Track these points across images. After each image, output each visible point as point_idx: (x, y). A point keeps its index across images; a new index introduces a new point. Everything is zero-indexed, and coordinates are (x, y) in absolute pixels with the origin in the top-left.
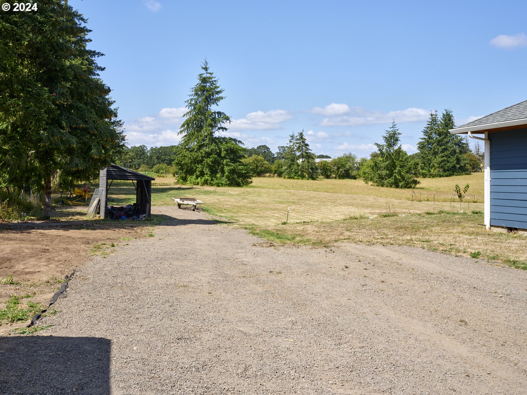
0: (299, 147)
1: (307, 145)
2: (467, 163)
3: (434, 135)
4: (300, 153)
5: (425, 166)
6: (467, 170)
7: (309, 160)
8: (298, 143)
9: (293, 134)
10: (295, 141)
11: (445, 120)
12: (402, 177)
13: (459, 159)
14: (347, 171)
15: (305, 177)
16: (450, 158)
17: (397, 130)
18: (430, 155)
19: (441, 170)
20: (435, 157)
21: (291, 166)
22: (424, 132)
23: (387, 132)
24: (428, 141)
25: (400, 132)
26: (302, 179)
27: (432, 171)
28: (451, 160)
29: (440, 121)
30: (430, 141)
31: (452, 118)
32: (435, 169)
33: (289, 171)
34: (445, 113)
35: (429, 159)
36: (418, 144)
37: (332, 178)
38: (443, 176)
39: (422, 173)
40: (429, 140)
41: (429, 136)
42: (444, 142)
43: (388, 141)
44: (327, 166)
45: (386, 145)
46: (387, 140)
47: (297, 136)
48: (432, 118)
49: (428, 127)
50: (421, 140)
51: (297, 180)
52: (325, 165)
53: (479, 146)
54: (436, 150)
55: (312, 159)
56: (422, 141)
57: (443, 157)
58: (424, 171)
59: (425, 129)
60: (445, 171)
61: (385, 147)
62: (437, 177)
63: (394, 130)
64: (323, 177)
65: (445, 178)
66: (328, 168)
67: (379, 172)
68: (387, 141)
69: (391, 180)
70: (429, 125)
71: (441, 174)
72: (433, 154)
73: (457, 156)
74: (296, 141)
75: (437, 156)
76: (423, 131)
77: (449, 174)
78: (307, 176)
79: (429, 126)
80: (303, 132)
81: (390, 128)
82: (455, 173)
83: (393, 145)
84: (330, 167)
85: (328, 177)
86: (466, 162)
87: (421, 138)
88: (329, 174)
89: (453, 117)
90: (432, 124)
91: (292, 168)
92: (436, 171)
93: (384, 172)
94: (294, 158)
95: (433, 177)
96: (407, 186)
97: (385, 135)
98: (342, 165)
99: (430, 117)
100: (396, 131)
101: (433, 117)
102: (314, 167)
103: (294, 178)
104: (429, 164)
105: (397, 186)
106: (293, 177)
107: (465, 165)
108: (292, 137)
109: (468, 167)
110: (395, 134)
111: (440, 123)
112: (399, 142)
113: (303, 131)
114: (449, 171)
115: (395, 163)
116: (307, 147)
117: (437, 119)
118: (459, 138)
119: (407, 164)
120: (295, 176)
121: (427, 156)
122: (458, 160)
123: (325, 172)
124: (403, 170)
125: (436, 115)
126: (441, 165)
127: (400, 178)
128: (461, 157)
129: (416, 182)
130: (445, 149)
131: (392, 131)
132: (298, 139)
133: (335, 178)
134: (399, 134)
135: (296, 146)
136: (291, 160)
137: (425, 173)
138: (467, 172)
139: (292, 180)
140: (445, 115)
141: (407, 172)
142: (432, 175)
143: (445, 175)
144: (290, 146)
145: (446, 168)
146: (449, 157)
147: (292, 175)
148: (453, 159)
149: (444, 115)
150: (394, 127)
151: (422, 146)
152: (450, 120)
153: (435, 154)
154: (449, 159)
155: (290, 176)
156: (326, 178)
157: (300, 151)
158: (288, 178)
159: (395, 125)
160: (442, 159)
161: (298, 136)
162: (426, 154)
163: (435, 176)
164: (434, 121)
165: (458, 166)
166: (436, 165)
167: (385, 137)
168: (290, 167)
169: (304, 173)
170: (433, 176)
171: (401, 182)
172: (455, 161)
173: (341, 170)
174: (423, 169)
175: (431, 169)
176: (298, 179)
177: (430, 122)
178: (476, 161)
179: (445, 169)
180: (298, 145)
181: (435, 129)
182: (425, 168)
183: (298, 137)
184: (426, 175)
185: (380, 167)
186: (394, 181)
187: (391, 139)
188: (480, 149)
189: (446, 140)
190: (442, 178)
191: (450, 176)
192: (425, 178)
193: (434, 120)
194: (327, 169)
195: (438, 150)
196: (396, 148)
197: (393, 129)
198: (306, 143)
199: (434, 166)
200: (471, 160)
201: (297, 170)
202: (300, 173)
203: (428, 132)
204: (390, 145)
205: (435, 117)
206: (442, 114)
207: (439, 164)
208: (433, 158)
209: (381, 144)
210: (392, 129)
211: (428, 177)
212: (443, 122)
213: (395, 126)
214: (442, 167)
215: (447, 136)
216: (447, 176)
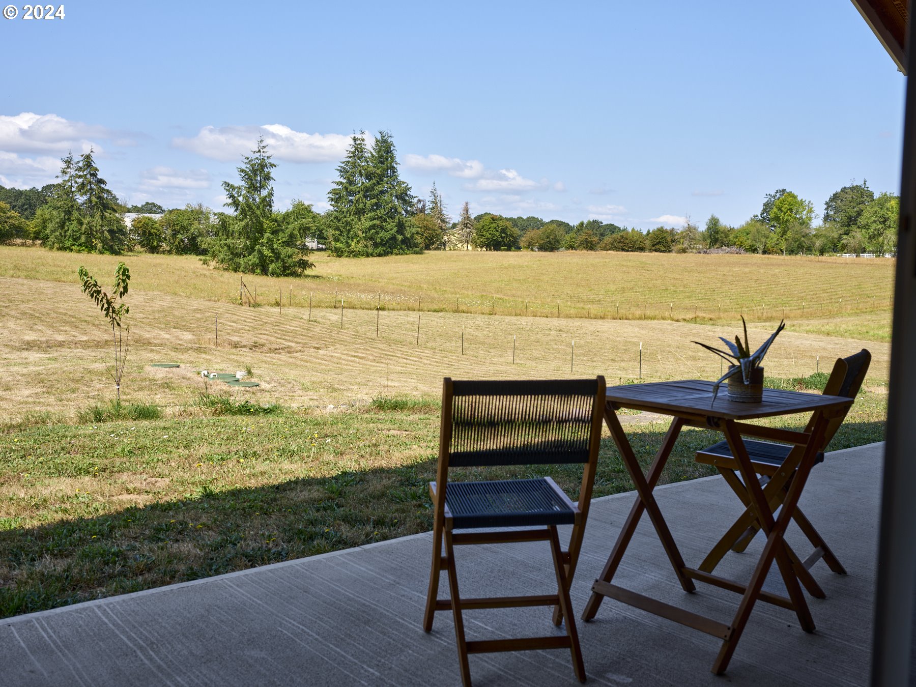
0: (83, 184)
1: (102, 181)
2: (418, 233)
3: (357, 178)
4: (85, 198)
5: (340, 235)
6: (416, 245)
7: (105, 214)
8: (80, 177)
9: (69, 156)
10: (73, 173)
11: (379, 152)
12: (276, 254)
13: (403, 224)
14: (193, 239)
15: (96, 249)
16: (387, 222)
17: (268, 158)
18: (350, 214)
19: (370, 243)
20: (360, 220)
21: (64, 223)
22: (341, 171)
23: (247, 161)
24: (347, 189)
25: (272, 163)
26: (89, 252)
27: (353, 244)
28: (389, 227)
29: (371, 153)
30: (350, 188)
31: (392, 148)
32: (359, 241)
33: (61, 234)
34: (379, 138)
35: (347, 223)
36: (329, 193)
37: (163, 252)
38: (372, 255)
39: (335, 247)
40: (348, 186)
41: (349, 179)
42: (376, 192)
43: (250, 178)
44: (152, 228)
45: (245, 187)
46: (247, 177)
47: (79, 162)
48: (355, 145)
49: (349, 162)
50: (335, 186)
51: (78, 254)
52: (147, 225)
53: (442, 203)
54: (361, 205)
55: (111, 212)
56: (338, 187)
57: (375, 219)
58: (339, 245)
59: (343, 165)
60: (376, 245)
61: (245, 192)
62: (362, 255)
63: (262, 157)
64: (143, 249)
65: (375, 258)
66: (152, 231)
67: (229, 241)
68: (247, 179)
69: (253, 259)
70: (350, 157)
71: (370, 251)
72: (355, 213)
73: (399, 219)
74: (77, 172)
75: (362, 218)
76: (339, 168)
77: (384, 251)
78: (99, 246)
79: (350, 160)
80: (91, 154)
81: (254, 152)
82: (395, 251)
83: (261, 187)
84: (158, 231)
85: (154, 250)
86: (414, 230)
87: (336, 182)
88: (155, 244)
89: (394, 146)
90: (354, 157)
91: (66, 228)
92: (361, 245)
93: (241, 243)
94: (72, 206)
95: (355, 256)
96: (287, 271)
97: (244, 167)
98: (183, 227)
99: (352, 142)
100: (266, 158)
101: (358, 142)
102: (115, 228)
103: (71, 250)
104: (349, 231)
105: (265, 272)
106: (68, 247)
107: (412, 236)
108: (68, 162)
109: (418, 239)
110: (263, 166)
111: (370, 155)
112: (271, 182)
113: (92, 152)
114: (384, 245)
115: (261, 224)
116: (102, 186)
117: (364, 148)
118: (403, 186)
119: (287, 228)
120: (73, 245)
121: (345, 217)
122: (401, 227)
123: (148, 239)
124: (278, 240)
125: (363, 140)
126: (371, 235)
127: (271, 254)
128: (406, 221)
129: (304, 265)
130: (378, 206)
131: (257, 158)
132: (81, 168)
133: (170, 252)
134: (272, 165)
135: (76, 182)
136: (64, 211)
137: (340, 248)
138: (415, 249)
139: (67, 255)
140: (379, 141)
141: (287, 244)
142: (353, 252)
143: (376, 253)
144: (64, 181)
145: (379, 240)
146: (385, 221)
147: (68, 243)
148: (391, 225)
149: (377, 141)
150: (262, 150)
151: (336, 197)
152: (388, 151)
153: (360, 212)
154: (384, 224)
155: (61, 245)
156: (149, 253)
157: (85, 193)
158: (58, 249)
159: (264, 147)
160: (371, 223)
161: (82, 162)
162: (343, 212)
163: (358, 254)
164: (358, 151)
165: (400, 237)
166: (360, 233)
167: (242, 171)
168: (62, 225)
169: (94, 240)
170: (355, 254)
171: (272, 262)
172: (395, 229)
173: (180, 236)
174: (336, 240)
175: (352, 240)
176: (79, 251)
177: (352, 153)
178: (434, 230)
179: (376, 242)
180: (80, 180)
181: (359, 165)
182: (341, 238)
183: (81, 164)
184: (342, 252)
185: (233, 231)
186: (257, 261)
187: (256, 175)
188: (443, 209)
189: (379, 188)
190: (371, 259)
191: (385, 256)
192: (340, 257)
193: (358, 149)
194: (150, 234)
195: (365, 206)
196: (264, 193)
197: (259, 154)
198: (99, 177)
199: (357, 235)
200: (426, 228)
201: (77, 232)
202: (83, 239)
203: (348, 172)
204: (254, 188)
205: (360, 144)
206: (375, 140)
207: (366, 233)
208: (356, 220)
209: (236, 185)
210: (257, 155)
211: (347, 256)
212: (374, 153)
213: (264, 150)
214: (371, 238)
215: (382, 180)
216: (380, 255)
